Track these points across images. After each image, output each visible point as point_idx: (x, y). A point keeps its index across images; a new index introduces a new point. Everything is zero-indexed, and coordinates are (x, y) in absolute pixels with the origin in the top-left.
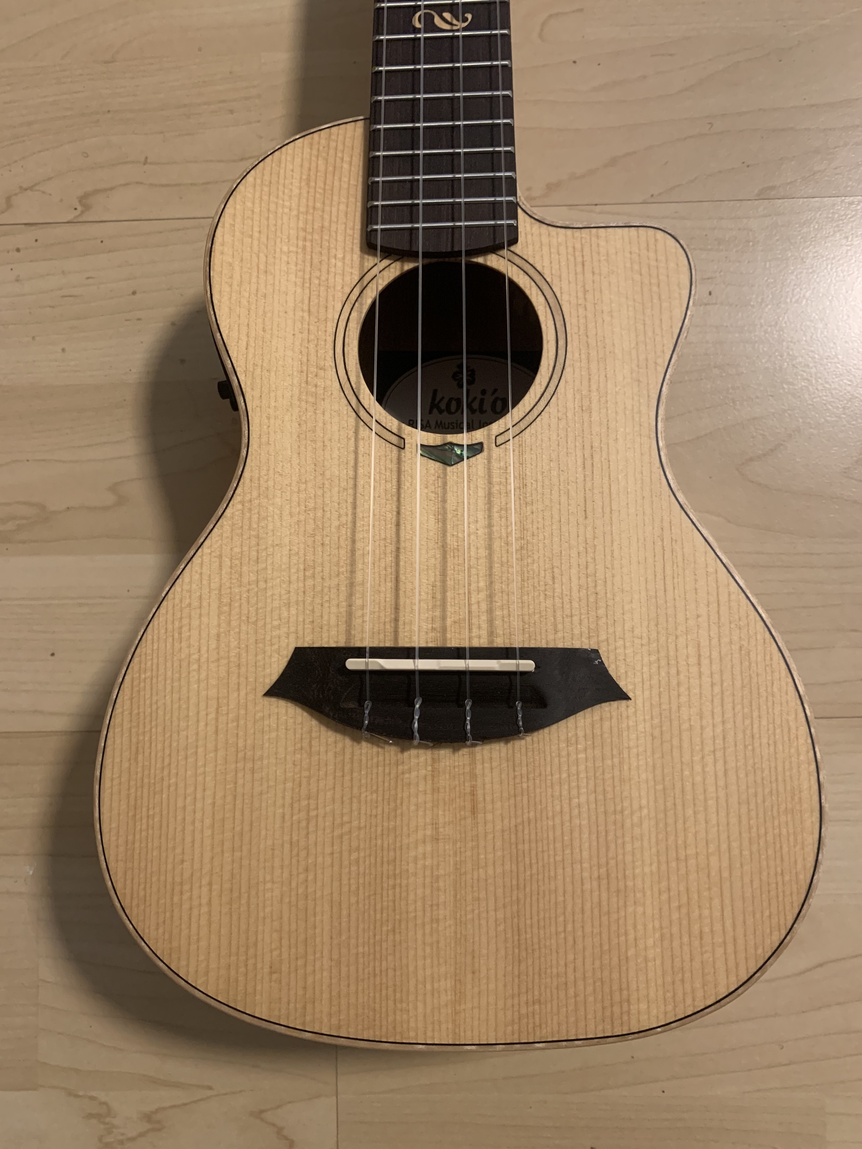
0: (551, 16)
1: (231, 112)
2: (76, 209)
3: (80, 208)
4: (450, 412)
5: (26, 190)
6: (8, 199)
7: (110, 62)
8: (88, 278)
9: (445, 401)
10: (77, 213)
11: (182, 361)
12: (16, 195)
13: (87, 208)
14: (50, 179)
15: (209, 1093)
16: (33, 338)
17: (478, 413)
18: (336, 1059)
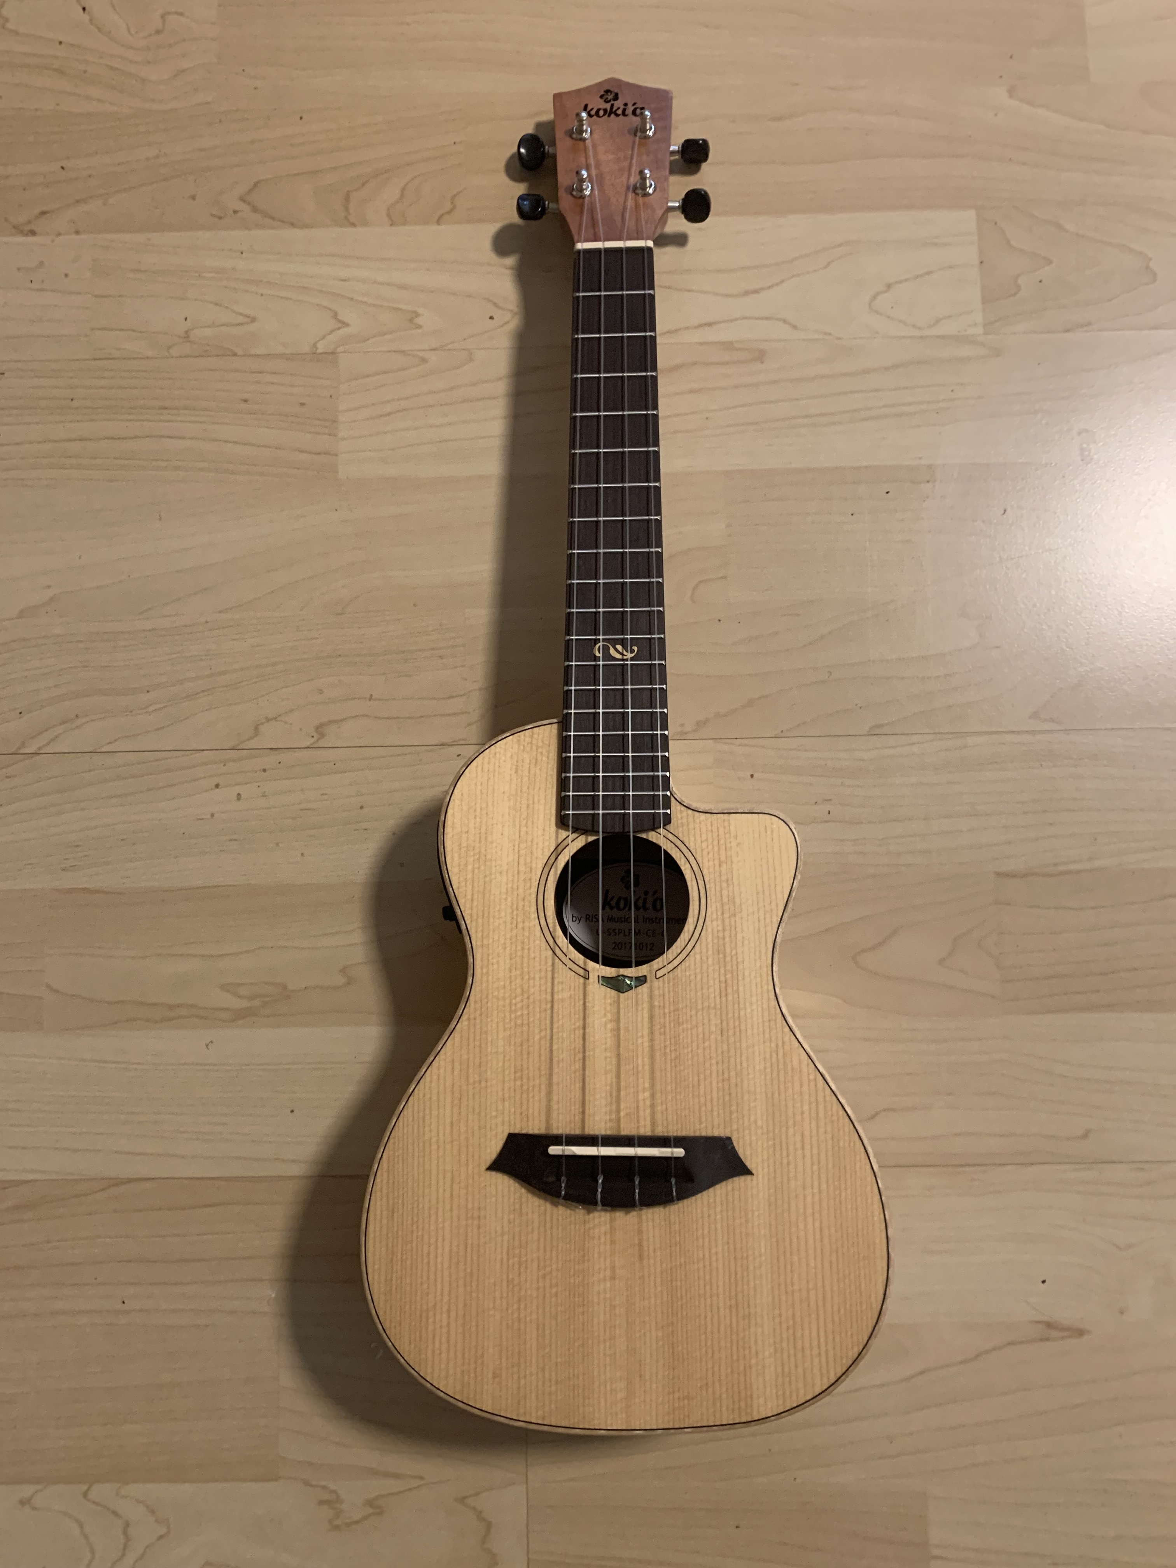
0: (701, 582)
1: (441, 657)
2: (313, 737)
3: (315, 734)
4: (619, 909)
5: (271, 720)
6: (256, 728)
7: (341, 614)
8: (322, 795)
9: (615, 900)
10: (313, 740)
11: (402, 865)
12: (262, 724)
13: (322, 735)
14: (292, 711)
15: (419, 1482)
16: (277, 844)
17: (641, 910)
18: (526, 1454)
